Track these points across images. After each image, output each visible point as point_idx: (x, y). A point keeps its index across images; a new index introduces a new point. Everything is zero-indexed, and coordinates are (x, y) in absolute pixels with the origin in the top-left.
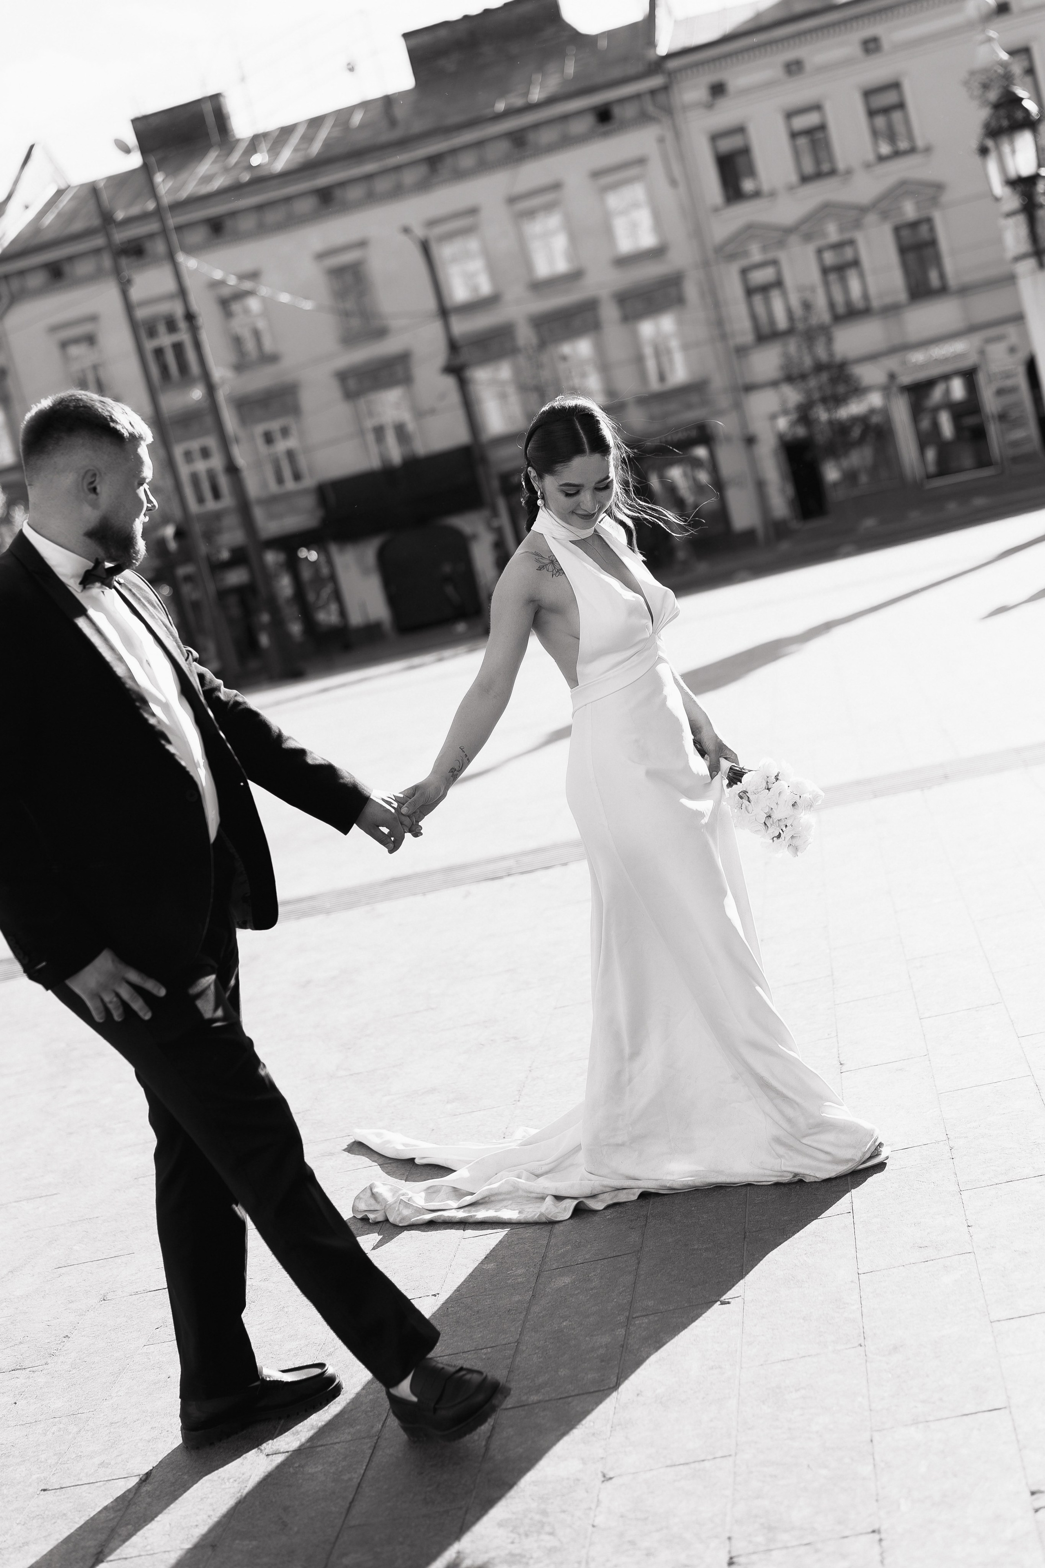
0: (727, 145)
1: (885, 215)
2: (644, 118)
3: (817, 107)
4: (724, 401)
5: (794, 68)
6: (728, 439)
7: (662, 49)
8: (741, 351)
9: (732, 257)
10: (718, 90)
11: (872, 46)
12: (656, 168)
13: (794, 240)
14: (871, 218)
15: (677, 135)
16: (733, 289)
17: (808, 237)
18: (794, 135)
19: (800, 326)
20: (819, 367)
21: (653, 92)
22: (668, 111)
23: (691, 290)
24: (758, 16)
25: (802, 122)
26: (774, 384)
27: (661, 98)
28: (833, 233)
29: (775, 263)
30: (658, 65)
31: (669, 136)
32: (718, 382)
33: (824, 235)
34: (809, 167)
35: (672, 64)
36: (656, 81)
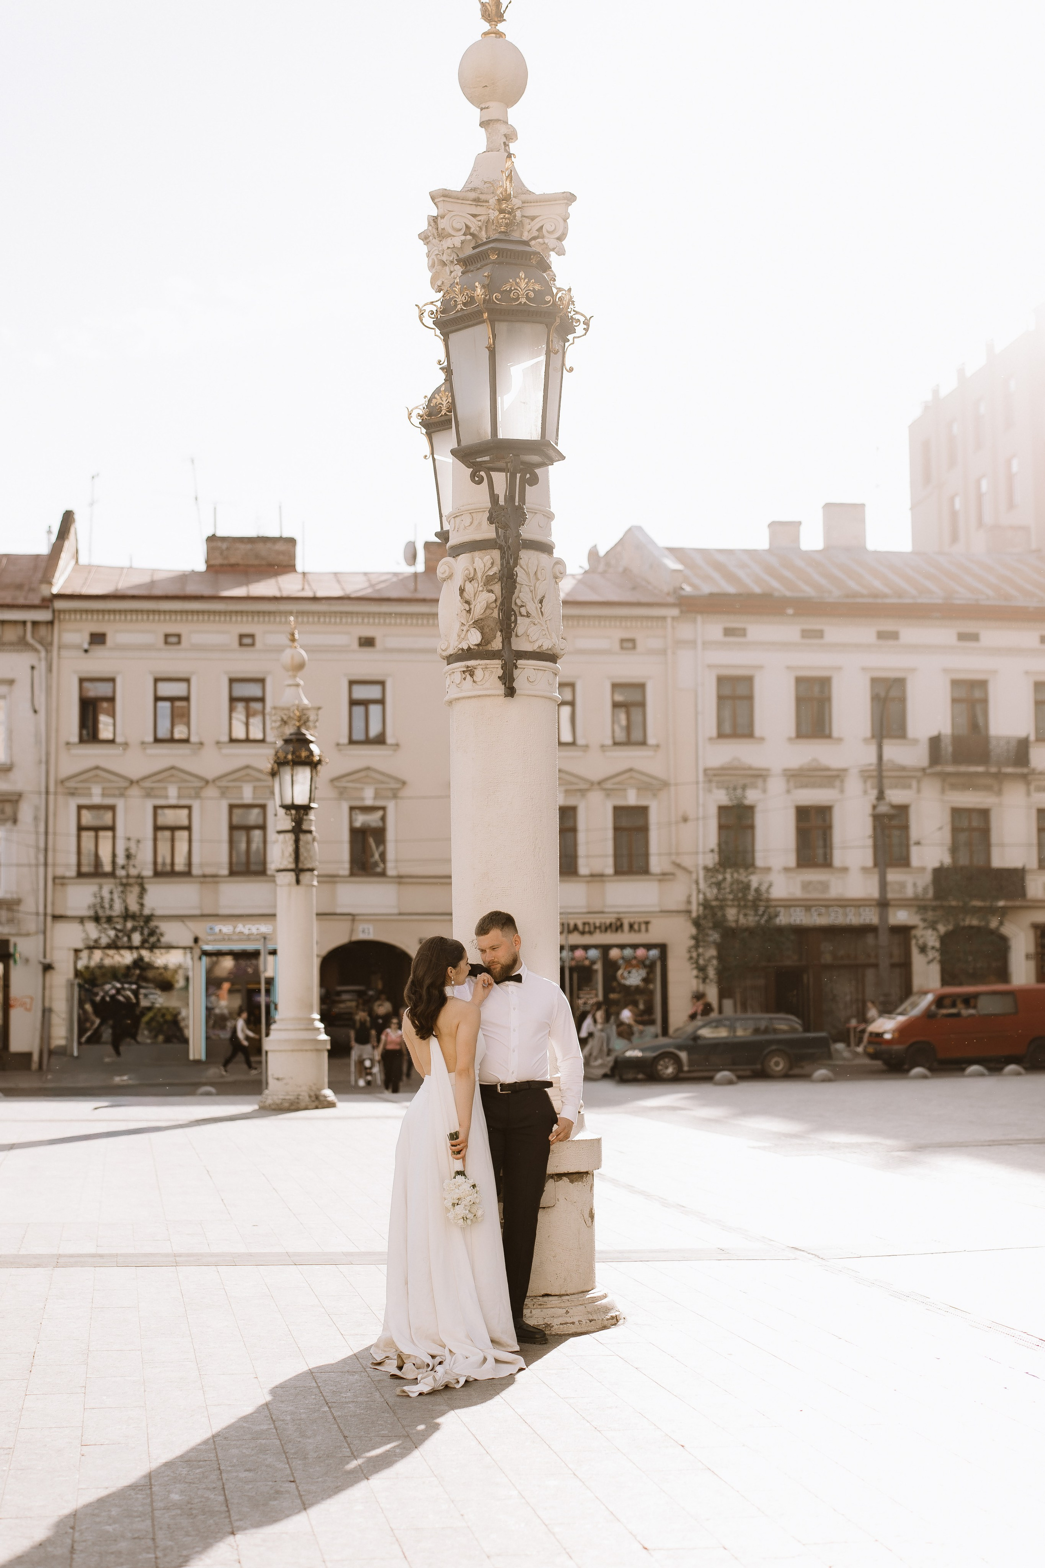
0: (96, 690)
1: (224, 792)
2: (22, 644)
3: (185, 680)
4: (31, 924)
5: (172, 640)
6: (26, 961)
7: (55, 590)
8: (60, 881)
9: (72, 794)
10: (98, 639)
11: (247, 640)
12: (22, 691)
13: (135, 791)
14: (211, 792)
15: (50, 669)
16: (67, 823)
17: (149, 794)
18: (157, 699)
19: (121, 873)
20: (127, 915)
21: (35, 623)
22: (47, 646)
23: (26, 812)
24: (152, 584)
25: (166, 689)
26: (82, 920)
27: (43, 631)
28: (172, 795)
29: (112, 808)
30: (48, 602)
31: (42, 667)
32: (30, 905)
33: (165, 795)
34: (164, 730)
35: (59, 605)
36: (43, 616)
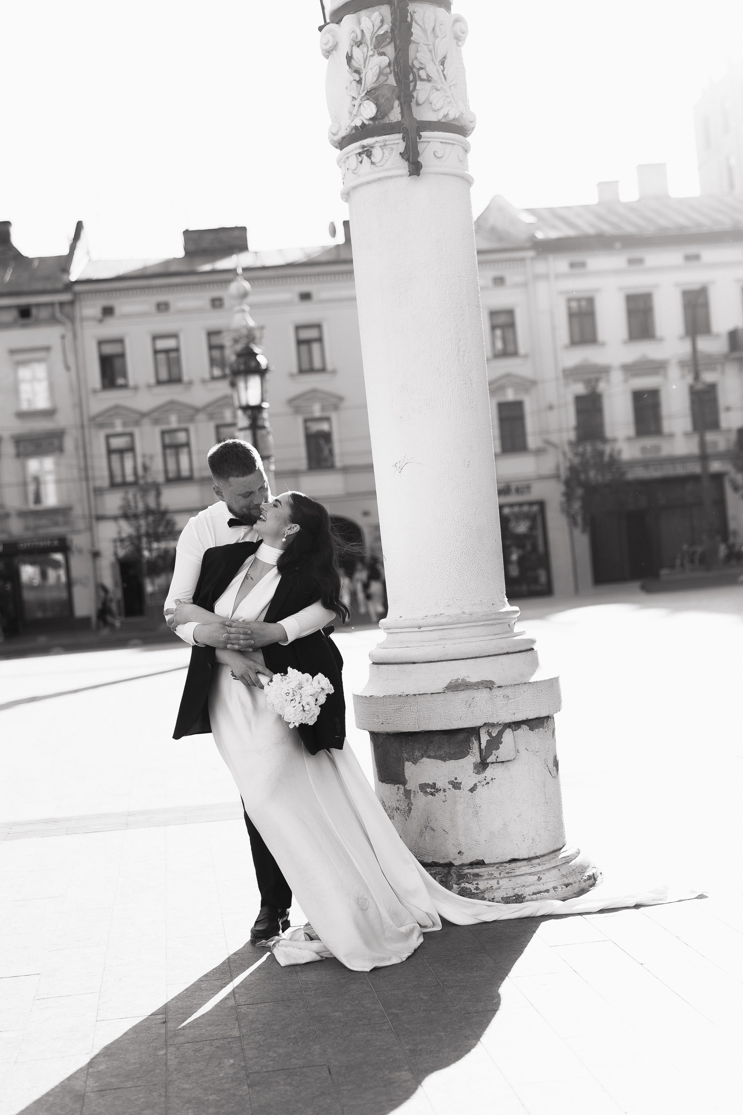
0: (109, 349)
1: (211, 417)
2: (53, 320)
3: (175, 336)
4: (81, 524)
5: (163, 307)
6: (80, 551)
7: (73, 277)
8: (98, 491)
9: (101, 426)
10: (108, 311)
11: (217, 303)
12: (57, 354)
13: (146, 421)
14: (201, 417)
15: (75, 336)
16: (99, 448)
17: (156, 422)
18: (156, 352)
19: (141, 482)
20: (148, 512)
21: (62, 304)
22: (72, 319)
23: (69, 443)
24: (145, 268)
25: (162, 344)
26: (115, 518)
27: (67, 309)
28: (173, 422)
29: (131, 435)
30: (69, 286)
31: (69, 336)
32: (79, 510)
33: (168, 422)
34: (164, 375)
35: (78, 288)
36: (66, 297)
